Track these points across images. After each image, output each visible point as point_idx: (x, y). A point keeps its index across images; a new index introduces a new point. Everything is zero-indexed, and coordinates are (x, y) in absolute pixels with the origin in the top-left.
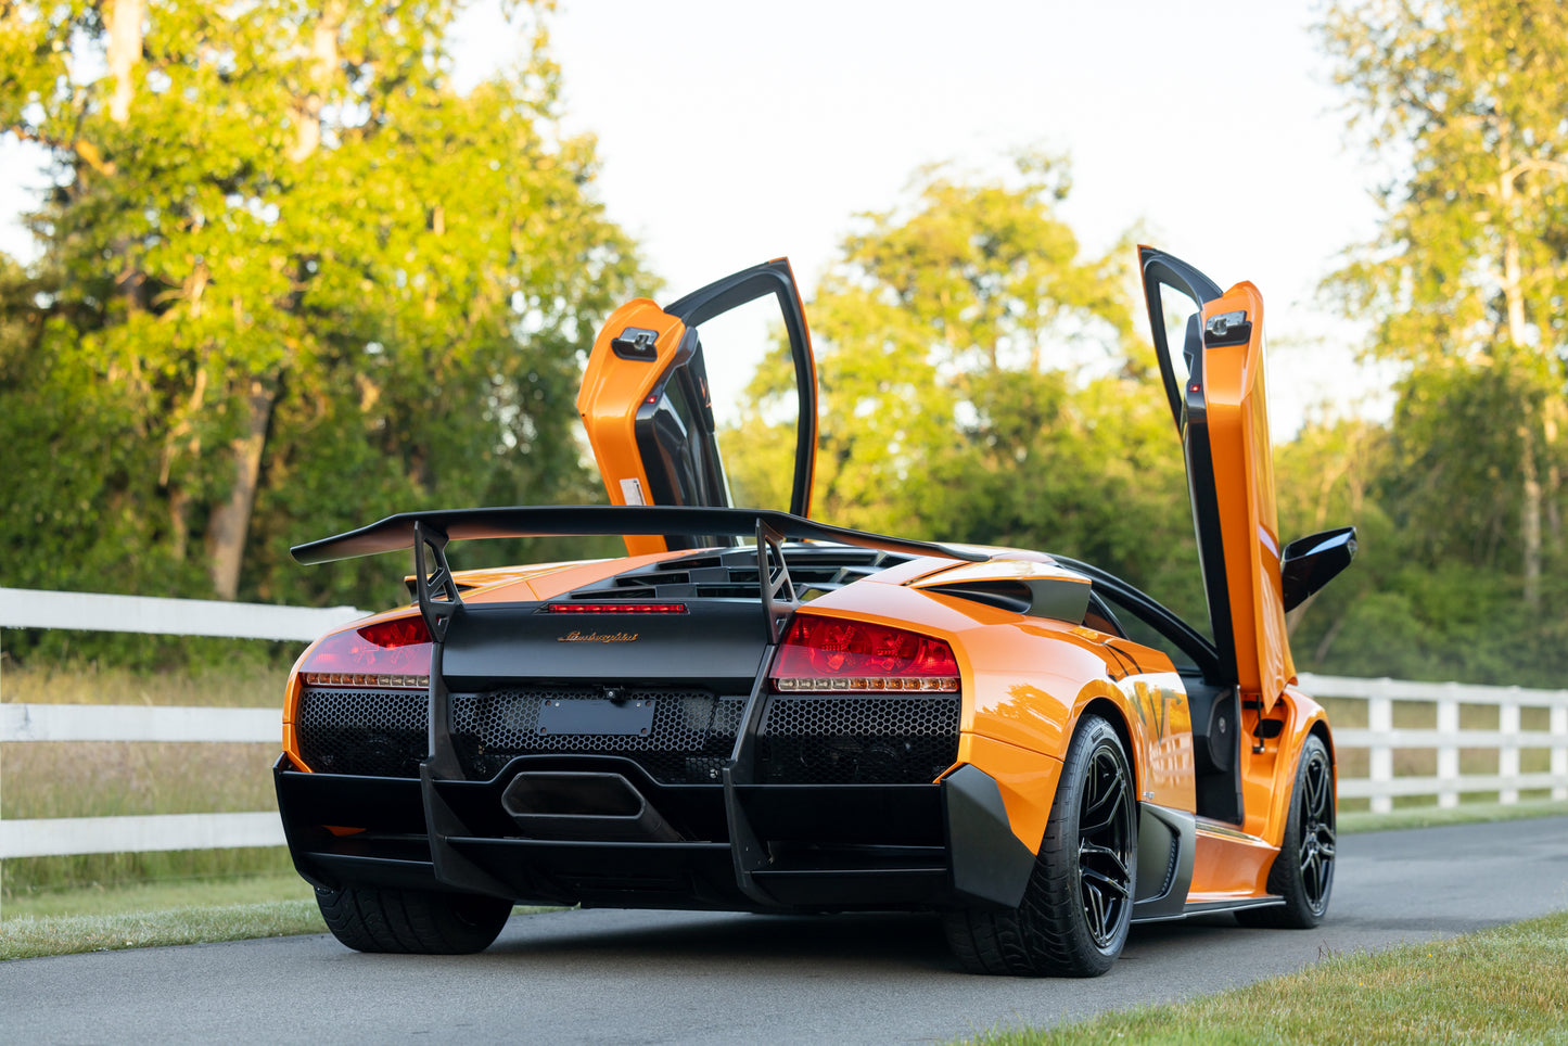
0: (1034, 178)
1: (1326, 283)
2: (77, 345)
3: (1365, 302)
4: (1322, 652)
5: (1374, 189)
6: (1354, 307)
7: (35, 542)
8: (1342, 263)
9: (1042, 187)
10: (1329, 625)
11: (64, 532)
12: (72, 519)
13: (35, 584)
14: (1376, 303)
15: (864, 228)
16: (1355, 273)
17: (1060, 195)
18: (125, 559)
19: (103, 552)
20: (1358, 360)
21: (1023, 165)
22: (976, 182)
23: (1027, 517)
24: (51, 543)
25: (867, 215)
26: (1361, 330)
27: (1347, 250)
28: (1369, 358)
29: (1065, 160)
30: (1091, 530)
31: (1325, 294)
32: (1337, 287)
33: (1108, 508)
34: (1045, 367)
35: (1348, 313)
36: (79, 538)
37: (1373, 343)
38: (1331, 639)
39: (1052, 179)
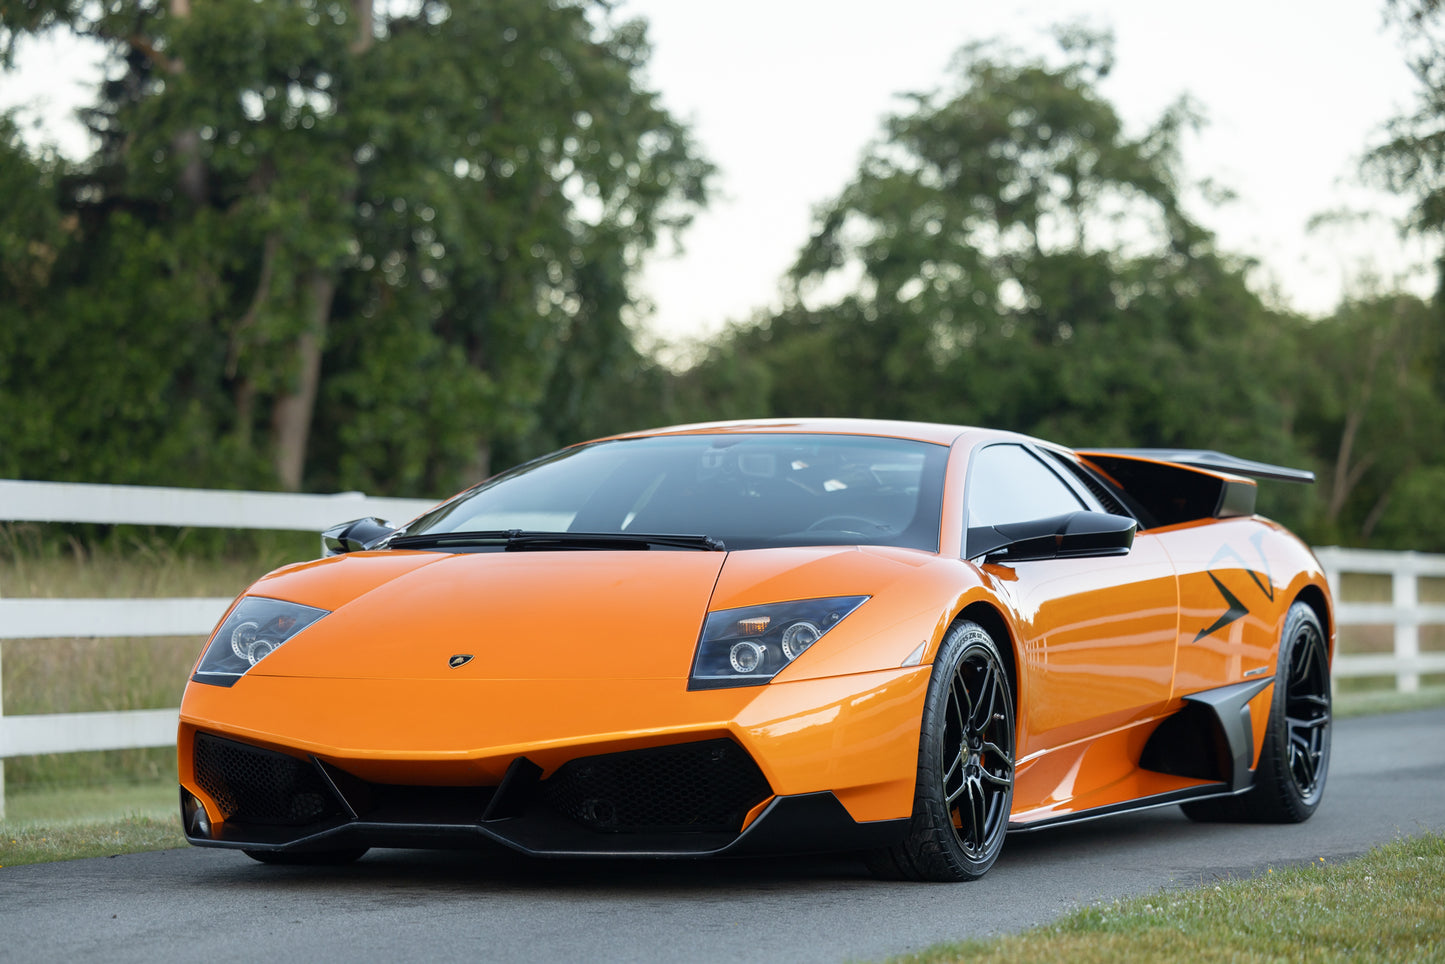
0: (1075, 56)
1: (1370, 157)
2: (142, 240)
3: (1410, 175)
4: (1368, 527)
5: (1415, 62)
6: (1398, 182)
7: (104, 435)
8: (1385, 138)
9: (1085, 64)
10: (1374, 502)
11: (133, 426)
12: (140, 413)
13: (106, 478)
14: (1419, 177)
15: (908, 109)
16: (1400, 146)
17: (1103, 71)
18: (192, 452)
19: (173, 445)
20: (1403, 233)
21: (1066, 44)
22: (1018, 62)
23: (1075, 396)
24: (121, 437)
25: (911, 95)
26: (1405, 204)
27: (1391, 124)
28: (1413, 233)
29: (1108, 38)
30: (1139, 410)
31: (1368, 168)
32: (1381, 162)
33: (1155, 387)
34: (1091, 247)
35: (1391, 188)
36: (147, 433)
37: (1418, 217)
38: (1377, 515)
39: (1095, 57)
